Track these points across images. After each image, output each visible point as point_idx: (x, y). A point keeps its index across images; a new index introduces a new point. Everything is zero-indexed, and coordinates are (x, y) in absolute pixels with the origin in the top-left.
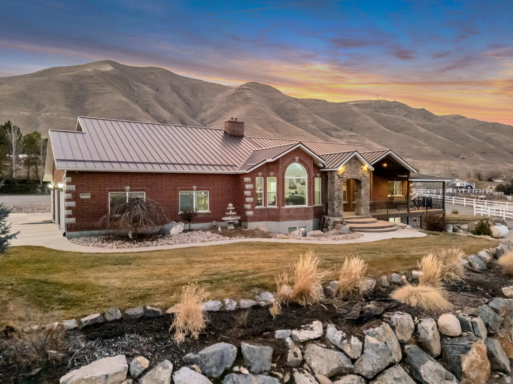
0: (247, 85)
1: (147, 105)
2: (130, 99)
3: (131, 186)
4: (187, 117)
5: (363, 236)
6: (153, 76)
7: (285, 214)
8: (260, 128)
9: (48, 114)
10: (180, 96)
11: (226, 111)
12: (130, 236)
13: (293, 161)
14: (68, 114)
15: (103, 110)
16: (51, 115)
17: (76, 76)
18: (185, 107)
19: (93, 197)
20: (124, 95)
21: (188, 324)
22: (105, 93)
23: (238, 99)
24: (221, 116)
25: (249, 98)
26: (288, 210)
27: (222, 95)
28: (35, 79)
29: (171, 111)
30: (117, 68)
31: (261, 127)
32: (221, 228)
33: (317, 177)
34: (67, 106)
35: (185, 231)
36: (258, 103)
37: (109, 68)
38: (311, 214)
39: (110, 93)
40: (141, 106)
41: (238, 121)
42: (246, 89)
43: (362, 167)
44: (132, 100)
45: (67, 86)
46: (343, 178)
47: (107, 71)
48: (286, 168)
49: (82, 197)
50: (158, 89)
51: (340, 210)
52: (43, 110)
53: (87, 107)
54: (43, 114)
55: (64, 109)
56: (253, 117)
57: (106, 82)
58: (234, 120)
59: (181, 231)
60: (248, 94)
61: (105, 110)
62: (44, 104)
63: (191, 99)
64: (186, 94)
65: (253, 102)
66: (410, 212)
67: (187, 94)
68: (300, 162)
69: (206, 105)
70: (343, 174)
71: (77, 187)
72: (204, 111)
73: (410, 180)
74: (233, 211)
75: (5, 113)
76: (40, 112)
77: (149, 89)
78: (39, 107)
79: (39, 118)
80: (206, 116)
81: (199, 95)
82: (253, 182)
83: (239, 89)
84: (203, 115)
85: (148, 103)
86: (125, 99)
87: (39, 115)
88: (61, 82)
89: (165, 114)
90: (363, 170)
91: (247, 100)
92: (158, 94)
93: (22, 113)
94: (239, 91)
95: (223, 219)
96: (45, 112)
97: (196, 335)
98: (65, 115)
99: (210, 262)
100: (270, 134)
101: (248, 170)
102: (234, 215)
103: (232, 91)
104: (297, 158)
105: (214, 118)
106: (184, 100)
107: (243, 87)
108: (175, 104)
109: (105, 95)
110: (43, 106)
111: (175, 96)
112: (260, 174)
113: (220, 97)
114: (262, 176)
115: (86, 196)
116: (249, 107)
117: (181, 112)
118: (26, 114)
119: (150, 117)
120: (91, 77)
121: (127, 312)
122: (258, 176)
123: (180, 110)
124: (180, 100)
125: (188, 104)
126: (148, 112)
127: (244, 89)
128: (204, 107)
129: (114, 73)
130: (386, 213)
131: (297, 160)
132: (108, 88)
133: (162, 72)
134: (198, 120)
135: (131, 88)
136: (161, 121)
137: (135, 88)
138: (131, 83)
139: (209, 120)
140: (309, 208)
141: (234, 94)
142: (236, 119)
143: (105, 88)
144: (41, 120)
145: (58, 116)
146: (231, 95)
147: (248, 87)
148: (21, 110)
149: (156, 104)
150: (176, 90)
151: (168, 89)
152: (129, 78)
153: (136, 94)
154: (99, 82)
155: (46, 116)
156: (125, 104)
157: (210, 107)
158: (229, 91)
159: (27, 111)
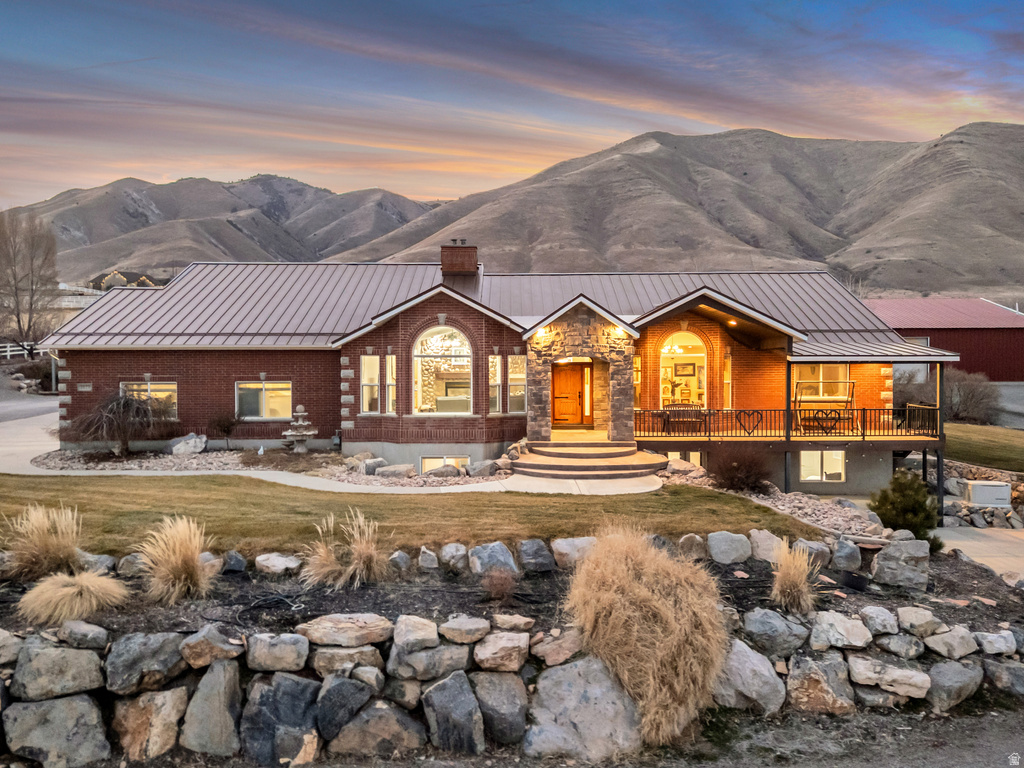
0: (958, 134)
1: (720, 209)
2: (687, 202)
4: (805, 222)
6: (737, 149)
8: (989, 232)
9: (547, 246)
10: (792, 180)
11: (901, 200)
14: (578, 243)
15: (635, 227)
16: (551, 248)
17: (595, 172)
18: (803, 204)
20: (676, 195)
22: (640, 197)
23: (933, 168)
24: (885, 214)
25: (960, 163)
27: (892, 166)
28: (528, 188)
29: (769, 216)
30: (667, 146)
31: (992, 225)
34: (576, 228)
36: (985, 172)
37: (652, 147)
39: (650, 194)
40: (709, 213)
42: (955, 142)
44: (691, 204)
45: (576, 189)
47: (648, 154)
50: (745, 174)
52: (539, 240)
53: (608, 226)
54: (539, 247)
55: (573, 234)
56: (972, 205)
57: (643, 175)
60: (960, 154)
61: (640, 229)
62: (541, 230)
63: (816, 184)
64: (806, 175)
65: (971, 170)
67: (808, 175)
69: (853, 191)
72: (847, 206)
76: (534, 244)
77: (727, 176)
78: (534, 236)
80: (850, 216)
81: (837, 173)
83: (936, 146)
84: (843, 214)
85: (723, 204)
86: (676, 203)
87: (532, 249)
88: (570, 186)
89: (757, 223)
91: (957, 168)
92: (743, 184)
93: (507, 248)
94: (938, 149)
96: (541, 243)
98: (572, 245)
100: (1017, 243)
103: (919, 152)
105: (867, 219)
106: (801, 188)
107: (947, 139)
108: (779, 199)
109: (640, 200)
110: (540, 234)
111: (783, 182)
113: (889, 168)
116: (962, 183)
117: (792, 214)
118: (514, 249)
119: (722, 232)
120: (620, 169)
123: (790, 211)
124: (792, 189)
125: (809, 196)
126: (720, 221)
127: (951, 142)
128: (847, 196)
129: (662, 155)
132: (647, 186)
133: (757, 136)
134: (829, 227)
135: (690, 179)
136: (748, 237)
137: (698, 178)
138: (691, 169)
139: (856, 225)
141: (924, 158)
143: (641, 187)
144: (534, 258)
145: (561, 247)
146: (916, 162)
147: (962, 138)
148: (506, 244)
149: (739, 205)
150: (784, 169)
151: (768, 169)
152: (689, 160)
153: (699, 189)
154: (632, 177)
155: (543, 250)
156: (678, 211)
157: (862, 195)
158: (912, 152)
159: (516, 244)
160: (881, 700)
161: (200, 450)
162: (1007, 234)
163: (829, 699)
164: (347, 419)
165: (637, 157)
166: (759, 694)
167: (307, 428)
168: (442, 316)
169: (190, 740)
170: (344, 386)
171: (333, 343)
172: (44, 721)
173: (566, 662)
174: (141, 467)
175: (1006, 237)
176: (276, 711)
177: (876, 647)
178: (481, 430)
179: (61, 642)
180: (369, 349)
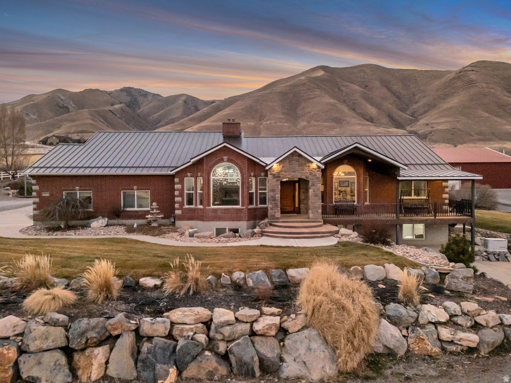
0: (471, 66)
1: (354, 104)
2: (338, 100)
4: (396, 110)
6: (362, 74)
8: (486, 115)
9: (268, 122)
10: (389, 89)
11: (443, 99)
14: (284, 120)
15: (312, 113)
16: (270, 123)
17: (292, 86)
18: (395, 101)
20: (333, 97)
22: (314, 98)
23: (459, 83)
24: (435, 106)
27: (438, 82)
28: (259, 94)
29: (378, 106)
30: (328, 72)
31: (488, 113)
34: (284, 113)
36: (484, 85)
37: (321, 73)
39: (320, 96)
40: (348, 106)
42: (470, 71)
44: (340, 101)
45: (283, 94)
47: (317, 77)
50: (366, 86)
52: (265, 119)
53: (299, 112)
54: (265, 123)
55: (281, 116)
57: (316, 87)
60: (473, 76)
61: (314, 114)
62: (266, 115)
63: (401, 91)
64: (396, 87)
65: (478, 84)
69: (419, 95)
72: (416, 103)
76: (262, 121)
77: (357, 88)
78: (262, 118)
80: (418, 107)
81: (411, 86)
83: (460, 72)
84: (415, 106)
85: (355, 101)
86: (332, 101)
87: (261, 124)
88: (280, 93)
89: (372, 111)
91: (471, 83)
92: (366, 91)
93: (249, 123)
94: (461, 73)
96: (265, 121)
98: (281, 122)
100: (500, 120)
103: (452, 75)
105: (427, 109)
106: (394, 93)
108: (383, 99)
111: (385, 90)
113: (437, 83)
116: (473, 90)
118: (252, 124)
119: (355, 115)
120: (304, 84)
123: (389, 105)
124: (389, 94)
125: (398, 97)
126: (354, 110)
127: (467, 70)
128: (417, 97)
129: (325, 77)
132: (318, 92)
133: (372, 68)
134: (408, 112)
135: (339, 89)
136: (368, 118)
137: (344, 89)
138: (340, 84)
139: (421, 111)
141: (454, 78)
143: (315, 93)
144: (262, 128)
145: (276, 123)
146: (450, 80)
147: (473, 68)
148: (249, 121)
149: (363, 102)
150: (386, 84)
151: (377, 84)
152: (338, 80)
153: (344, 94)
154: (311, 88)
155: (267, 124)
156: (333, 105)
157: (424, 97)
158: (449, 75)
159: (253, 122)
160: (455, 348)
161: (104, 225)
162: (496, 116)
163: (429, 348)
164: (178, 209)
165: (313, 78)
166: (394, 346)
167: (158, 214)
168: (225, 158)
169: (112, 372)
170: (176, 193)
171: (171, 171)
172: (39, 363)
173: (299, 331)
174: (76, 234)
175: (495, 117)
176: (155, 356)
177: (451, 322)
178: (245, 214)
179: (46, 323)
180: (189, 174)
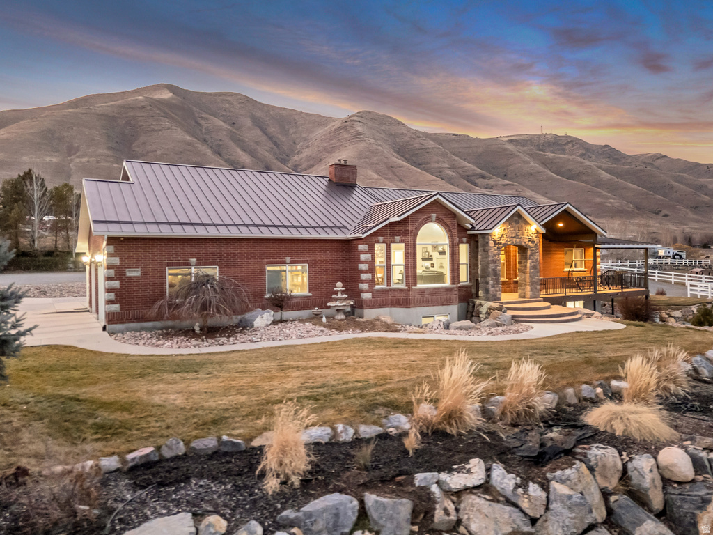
0: (357, 116)
1: (219, 146)
2: (196, 138)
3: (198, 259)
4: (275, 161)
5: (533, 328)
6: (227, 105)
7: (418, 297)
8: (376, 176)
9: (84, 160)
10: (264, 132)
11: (328, 152)
12: (197, 330)
13: (429, 219)
14: (112, 159)
16: (88, 162)
17: (123, 107)
18: (272, 148)
19: (145, 273)
20: (188, 132)
21: (284, 464)
22: (160, 130)
23: (345, 135)
24: (321, 160)
25: (360, 134)
26: (422, 291)
27: (322, 130)
28: (64, 112)
29: (252, 154)
30: (177, 95)
31: (378, 174)
32: (326, 317)
33: (462, 243)
34: (109, 148)
35: (274, 322)
36: (372, 141)
37: (167, 95)
38: (455, 296)
39: (168, 129)
40: (211, 147)
41: (348, 163)
42: (356, 121)
43: (528, 227)
44: (198, 139)
45: (109, 120)
46: (501, 243)
47: (164, 99)
48: (417, 229)
49: (128, 274)
50: (234, 123)
51: (497, 291)
52: (77, 154)
53: (136, 149)
54: (78, 160)
55: (108, 153)
56: (367, 160)
57: (162, 114)
58: (343, 162)
59: (269, 323)
60: (360, 128)
62: (78, 147)
63: (279, 136)
64: (273, 130)
65: (366, 139)
66: (598, 292)
67: (274, 129)
68: (439, 221)
69: (301, 144)
70: (500, 238)
71: (121, 260)
72: (298, 153)
73: (596, 246)
74: (343, 292)
75: (25, 158)
76: (72, 157)
77: (222, 123)
78: (71, 151)
79: (71, 165)
80: (301, 159)
81: (291, 131)
82: (371, 251)
83: (346, 121)
84: (296, 158)
85: (221, 143)
86: (188, 138)
87: (71, 161)
88: (102, 115)
89: (245, 158)
90: (530, 232)
91: (358, 137)
92: (234, 130)
93: (48, 159)
94: (347, 123)
95: (328, 304)
96: (78, 157)
97: (296, 481)
98: (107, 161)
99: (313, 368)
101: (363, 234)
102: (345, 299)
103: (337, 124)
104: (434, 215)
105: (311, 162)
106: (270, 138)
107: (352, 118)
108: (257, 143)
109: (161, 133)
110: (78, 149)
111: (258, 132)
112: (381, 239)
113: (320, 132)
114: (383, 242)
115: (135, 273)
116: (361, 146)
117: (267, 154)
118: (54, 160)
119: (223, 162)
120: (144, 107)
121: (193, 445)
122: (378, 242)
123: (265, 152)
124: (264, 138)
125: (275, 143)
126: (220, 154)
127: (353, 120)
128: (298, 147)
129: (174, 101)
130: (564, 295)
131: (434, 219)
132: (166, 123)
133: (240, 99)
134: (289, 165)
135: (196, 122)
136: (240, 165)
137: (203, 122)
138: (197, 115)
139: (305, 165)
140: (452, 288)
141: (340, 128)
142: (345, 161)
143: (161, 123)
144: (74, 168)
145: (98, 162)
146: (336, 130)
147: (359, 119)
148: (47, 155)
149: (232, 144)
150: (259, 124)
151: (248, 122)
152: (194, 109)
153: (204, 131)
154: (154, 114)
155: (81, 162)
156: (190, 144)
157: (307, 147)
158: (333, 124)
159: (56, 156)
162: (385, 178)
165: (156, 100)
175: (385, 180)
